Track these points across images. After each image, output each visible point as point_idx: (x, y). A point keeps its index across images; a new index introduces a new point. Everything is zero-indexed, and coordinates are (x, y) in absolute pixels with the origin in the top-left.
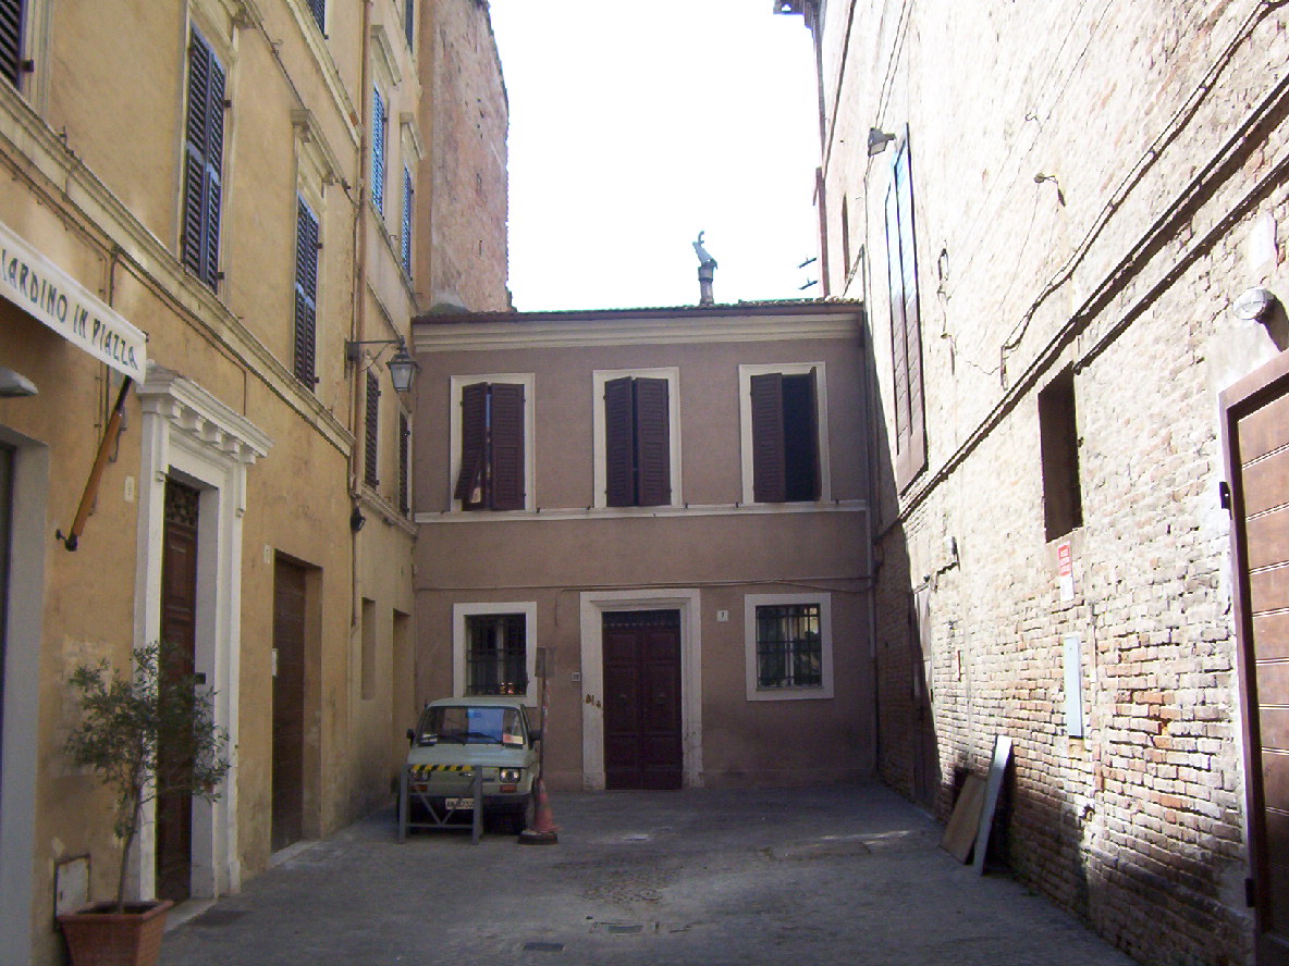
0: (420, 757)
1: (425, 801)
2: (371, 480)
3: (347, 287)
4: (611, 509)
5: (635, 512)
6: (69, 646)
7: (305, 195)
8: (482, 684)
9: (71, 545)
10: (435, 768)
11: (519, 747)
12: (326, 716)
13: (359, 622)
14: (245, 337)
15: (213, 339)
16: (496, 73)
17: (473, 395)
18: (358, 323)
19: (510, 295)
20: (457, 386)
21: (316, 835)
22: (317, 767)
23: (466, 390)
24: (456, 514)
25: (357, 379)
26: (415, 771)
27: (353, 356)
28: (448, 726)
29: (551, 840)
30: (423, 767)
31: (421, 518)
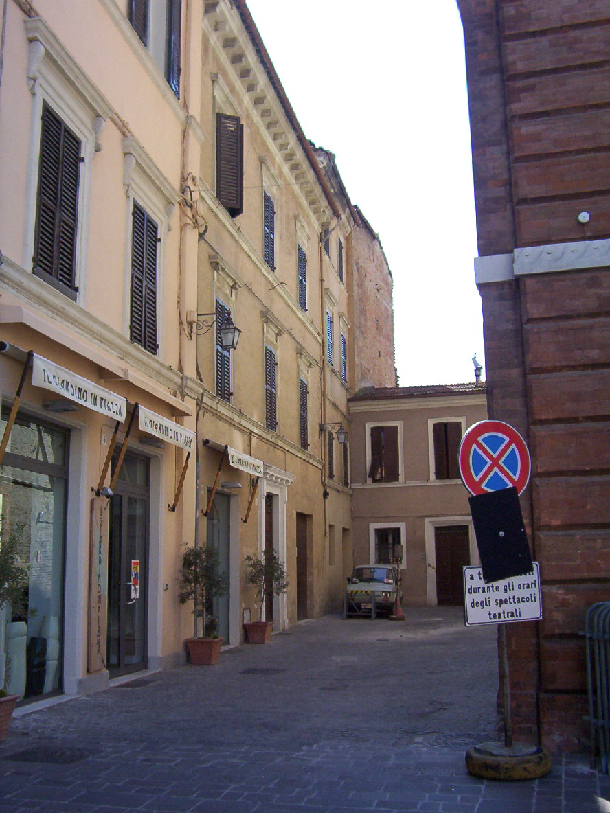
0: (352, 588)
1: (354, 605)
2: (331, 476)
3: (319, 402)
4: (437, 480)
5: (448, 482)
6: (245, 550)
7: (302, 377)
8: (382, 559)
9: (245, 522)
10: (357, 591)
11: (391, 584)
12: (315, 571)
13: (328, 535)
14: (285, 442)
15: (275, 445)
16: (385, 265)
17: (376, 432)
18: (323, 415)
19: (396, 370)
20: (369, 427)
21: (312, 617)
22: (312, 591)
23: (372, 429)
24: (369, 484)
25: (324, 437)
26: (350, 592)
27: (322, 429)
28: (365, 576)
29: (402, 619)
30: (352, 591)
31: (354, 486)
